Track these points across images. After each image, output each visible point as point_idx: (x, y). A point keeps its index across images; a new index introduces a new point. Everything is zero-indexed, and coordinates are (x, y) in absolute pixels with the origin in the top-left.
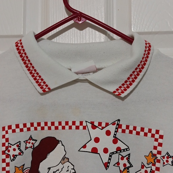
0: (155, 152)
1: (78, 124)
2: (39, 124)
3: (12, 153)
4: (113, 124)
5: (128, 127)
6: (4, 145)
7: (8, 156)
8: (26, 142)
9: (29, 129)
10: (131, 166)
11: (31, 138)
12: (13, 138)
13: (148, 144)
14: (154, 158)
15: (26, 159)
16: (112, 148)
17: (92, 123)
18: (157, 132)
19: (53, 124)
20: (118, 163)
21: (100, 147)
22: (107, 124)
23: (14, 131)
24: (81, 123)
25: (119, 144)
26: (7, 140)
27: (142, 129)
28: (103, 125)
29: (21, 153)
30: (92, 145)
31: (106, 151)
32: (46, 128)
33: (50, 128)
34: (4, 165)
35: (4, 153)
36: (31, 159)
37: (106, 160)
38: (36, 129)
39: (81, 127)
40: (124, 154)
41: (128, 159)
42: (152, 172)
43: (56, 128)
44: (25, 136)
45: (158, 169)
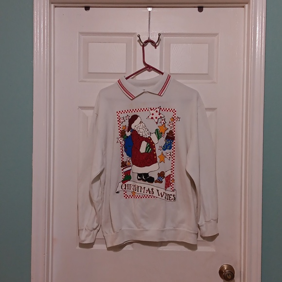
0: (173, 117)
1: (145, 109)
3: (121, 121)
4: (158, 108)
5: (164, 109)
6: (118, 118)
7: (120, 122)
8: (126, 117)
9: (127, 112)
10: (166, 123)
11: (128, 116)
12: (122, 116)
13: (171, 114)
14: (173, 119)
15: (127, 123)
16: (159, 117)
17: (151, 108)
18: (174, 110)
20: (161, 122)
21: (154, 117)
22: (156, 108)
23: (121, 113)
24: (147, 109)
25: (161, 115)
26: (119, 116)
27: (169, 109)
29: (124, 121)
30: (151, 116)
31: (156, 118)
32: (133, 111)
33: (135, 112)
34: (119, 125)
35: (118, 121)
37: (156, 121)
40: (163, 119)
42: (173, 124)
43: (137, 111)
44: (125, 115)
45: (175, 123)
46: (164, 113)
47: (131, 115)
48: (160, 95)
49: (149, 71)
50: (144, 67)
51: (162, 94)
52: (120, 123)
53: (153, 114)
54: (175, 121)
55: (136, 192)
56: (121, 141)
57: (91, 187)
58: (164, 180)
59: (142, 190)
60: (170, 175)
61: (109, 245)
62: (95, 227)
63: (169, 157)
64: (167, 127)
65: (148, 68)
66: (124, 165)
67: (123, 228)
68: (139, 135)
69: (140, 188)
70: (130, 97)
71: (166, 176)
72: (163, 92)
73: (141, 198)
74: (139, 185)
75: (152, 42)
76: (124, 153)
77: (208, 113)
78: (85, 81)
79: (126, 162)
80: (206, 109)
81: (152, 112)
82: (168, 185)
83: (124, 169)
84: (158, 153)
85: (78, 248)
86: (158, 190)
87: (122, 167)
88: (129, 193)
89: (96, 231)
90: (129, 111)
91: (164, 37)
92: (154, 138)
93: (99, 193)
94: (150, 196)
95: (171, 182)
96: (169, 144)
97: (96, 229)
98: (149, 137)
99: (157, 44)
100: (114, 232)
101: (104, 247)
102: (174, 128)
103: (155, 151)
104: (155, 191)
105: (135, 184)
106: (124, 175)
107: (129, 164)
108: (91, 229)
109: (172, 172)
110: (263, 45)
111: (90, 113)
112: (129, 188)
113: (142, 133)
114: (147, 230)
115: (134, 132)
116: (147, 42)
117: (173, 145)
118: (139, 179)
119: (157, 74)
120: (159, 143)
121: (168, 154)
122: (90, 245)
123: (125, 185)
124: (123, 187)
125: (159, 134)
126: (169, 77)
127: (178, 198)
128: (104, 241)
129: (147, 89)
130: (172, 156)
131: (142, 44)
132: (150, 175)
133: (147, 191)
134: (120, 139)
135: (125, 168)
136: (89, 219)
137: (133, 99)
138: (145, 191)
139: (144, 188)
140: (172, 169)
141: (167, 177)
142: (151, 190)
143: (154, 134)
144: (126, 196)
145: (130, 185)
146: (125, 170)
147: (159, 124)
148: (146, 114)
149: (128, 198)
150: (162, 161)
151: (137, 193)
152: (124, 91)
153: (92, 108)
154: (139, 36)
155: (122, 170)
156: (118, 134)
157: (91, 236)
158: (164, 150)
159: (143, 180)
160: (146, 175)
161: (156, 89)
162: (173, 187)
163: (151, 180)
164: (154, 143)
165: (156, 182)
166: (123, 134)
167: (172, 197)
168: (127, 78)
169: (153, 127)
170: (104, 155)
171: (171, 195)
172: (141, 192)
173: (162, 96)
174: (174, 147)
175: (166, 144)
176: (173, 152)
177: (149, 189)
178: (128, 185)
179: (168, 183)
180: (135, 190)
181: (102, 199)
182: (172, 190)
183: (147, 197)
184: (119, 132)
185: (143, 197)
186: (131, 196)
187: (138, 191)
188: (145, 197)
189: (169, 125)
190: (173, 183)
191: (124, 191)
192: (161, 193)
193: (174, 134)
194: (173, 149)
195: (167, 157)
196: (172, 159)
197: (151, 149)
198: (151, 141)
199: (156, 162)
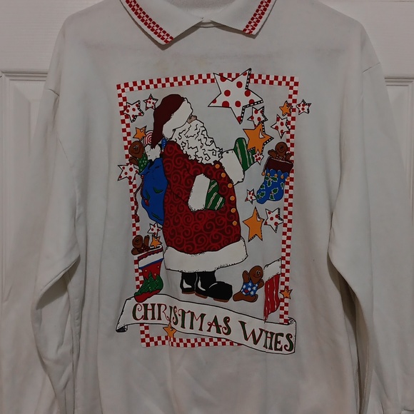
0: (290, 101)
1: (204, 77)
2: (159, 81)
3: (131, 113)
4: (244, 74)
5: (260, 76)
6: (121, 104)
7: (127, 116)
8: (146, 101)
9: (148, 87)
10: (266, 120)
11: (151, 97)
12: (132, 97)
13: (282, 93)
14: (289, 108)
15: (148, 121)
16: (245, 101)
17: (221, 75)
18: (292, 79)
19: (176, 79)
20: (252, 117)
21: (231, 100)
22: (238, 75)
23: (132, 89)
24: (208, 76)
25: (252, 96)
26: (125, 99)
27: (276, 78)
28: (233, 76)
29: (141, 113)
30: (222, 98)
31: (238, 104)
32: (168, 84)
33: (172, 85)
34: (124, 126)
35: (122, 113)
36: (152, 120)
37: (238, 114)
38: (156, 86)
39: (209, 81)
40: (258, 107)
41: (262, 112)
42: (288, 123)
43: (180, 84)
44: (143, 95)
45: (293, 119)
46: (260, 90)
47: (161, 94)
48: (250, 35)
51: (257, 28)
52: (127, 121)
53: (227, 93)
54: (293, 114)
55: (178, 327)
56: (132, 174)
57: (38, 319)
58: (261, 292)
59: (197, 324)
60: (277, 277)
63: (276, 224)
64: (270, 131)
66: (141, 246)
68: (187, 156)
69: (188, 316)
70: (159, 40)
71: (266, 278)
72: (260, 25)
73: (193, 345)
74: (186, 307)
76: (142, 212)
77: (393, 92)
79: (147, 237)
80: (390, 79)
81: (225, 86)
82: (271, 305)
83: (140, 258)
84: (244, 209)
86: (243, 324)
87: (134, 252)
88: (155, 331)
90: (155, 82)
92: (232, 165)
93: (63, 334)
94: (219, 339)
95: (281, 296)
96: (274, 185)
98: (215, 162)
102: (292, 136)
103: (234, 204)
104: (234, 324)
105: (175, 303)
106: (141, 278)
107: (156, 244)
109: (283, 266)
111: (35, 90)
112: (156, 316)
113: (195, 149)
115: (172, 150)
117: (287, 187)
118: (185, 291)
120: (247, 180)
121: (273, 215)
123: (146, 306)
124: (140, 314)
125: (245, 153)
127: (301, 342)
129: (210, 15)
130: (285, 220)
132: (219, 277)
133: (211, 325)
134: (127, 169)
135: (145, 256)
137: (168, 44)
138: (206, 327)
139: (202, 316)
140: (283, 258)
141: (270, 281)
142: (221, 322)
143: (232, 154)
144: (148, 341)
145: (159, 305)
146: (143, 263)
147: (247, 124)
148: (208, 91)
149: (152, 344)
150: (256, 234)
151: (181, 332)
153: (40, 75)
155: (136, 262)
156: (121, 154)
158: (261, 201)
159: (199, 293)
160: (208, 277)
162: (286, 313)
163: (221, 292)
164: (231, 181)
165: (238, 297)
166: (136, 153)
167: (284, 341)
169: (228, 130)
170: (79, 217)
171: (282, 335)
172: (192, 327)
173: (254, 37)
174: (291, 192)
175: (265, 183)
176: (286, 209)
177: (216, 320)
178: (153, 305)
179: (272, 299)
180: (176, 323)
181: (76, 351)
182: (282, 321)
183: (211, 344)
184: (126, 148)
185: (200, 344)
186: (163, 338)
187: (183, 326)
188: (203, 344)
189: (277, 128)
190: (286, 300)
191: (142, 324)
192: (253, 332)
193: (292, 154)
194: (286, 200)
195: (269, 222)
196: (285, 229)
197: (221, 199)
198: (223, 175)
199: (237, 237)
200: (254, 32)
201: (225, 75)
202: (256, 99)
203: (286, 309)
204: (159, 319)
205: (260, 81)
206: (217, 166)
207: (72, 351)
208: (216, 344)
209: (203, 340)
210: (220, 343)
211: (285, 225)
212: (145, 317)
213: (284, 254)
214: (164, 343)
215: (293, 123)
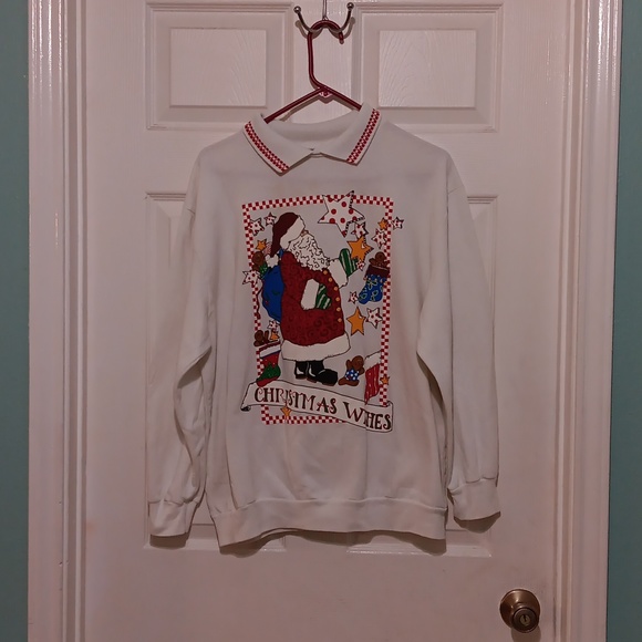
0: (386, 218)
1: (315, 198)
2: (277, 201)
3: (254, 229)
4: (348, 195)
6: (245, 221)
7: (251, 231)
8: (266, 218)
9: (268, 207)
10: (367, 233)
11: (270, 215)
12: (254, 215)
14: (385, 224)
15: (268, 234)
16: (349, 218)
17: (328, 196)
18: (388, 200)
19: (291, 200)
20: (355, 231)
21: (337, 218)
22: (342, 197)
23: (254, 209)
24: (318, 197)
25: (355, 214)
26: (249, 217)
27: (375, 199)
28: (339, 197)
29: (262, 229)
30: (329, 216)
31: (343, 221)
32: (284, 204)
33: (288, 205)
34: (248, 239)
35: (246, 228)
36: (272, 234)
37: (343, 229)
38: (274, 206)
39: (318, 201)
40: (360, 223)
41: (364, 227)
42: (385, 236)
43: (295, 204)
44: (264, 213)
45: (389, 233)
46: (361, 209)
47: (278, 212)
48: (352, 163)
49: (326, 101)
50: (312, 89)
51: (358, 158)
52: (251, 235)
53: (334, 212)
54: (389, 229)
55: (293, 407)
56: (254, 279)
57: (178, 397)
58: (362, 378)
59: (308, 404)
60: (377, 366)
61: (226, 542)
62: (189, 496)
63: (376, 321)
64: (370, 243)
65: (322, 92)
66: (261, 339)
67: (261, 499)
68: (300, 264)
69: (301, 398)
70: (277, 169)
71: (367, 366)
72: (360, 155)
73: (305, 422)
74: (299, 390)
75: (332, 26)
76: (263, 311)
77: (475, 209)
78: (164, 128)
79: (267, 332)
80: (473, 199)
81: (332, 205)
82: (371, 390)
83: (261, 350)
84: (348, 308)
85: (148, 546)
86: (346, 404)
87: (256, 344)
88: (274, 411)
89: (192, 505)
90: (274, 202)
91: (364, 14)
92: (337, 272)
93: (198, 410)
94: (327, 417)
95: (381, 383)
96: (375, 288)
97: (191, 500)
98: (324, 269)
99: (344, 32)
100: (237, 508)
101: (212, 545)
102: (388, 247)
103: (339, 304)
104: (339, 405)
105: (290, 387)
106: (262, 366)
107: (274, 337)
108: (179, 500)
109: (383, 357)
110: (615, 31)
111: (175, 209)
112: (275, 399)
113: (307, 258)
114: (318, 504)
115: (287, 258)
116: (319, 26)
117: (385, 290)
118: (298, 377)
119: (345, 110)
120: (350, 285)
121: (374, 313)
122: (178, 541)
123: (266, 390)
124: (260, 397)
125: (349, 261)
126: (375, 116)
127: (397, 422)
128: (212, 528)
129: (319, 147)
130: (383, 318)
131: (307, 32)
132: (327, 365)
133: (320, 405)
134: (250, 275)
135: (265, 348)
136: (174, 477)
137: (284, 172)
138: (315, 407)
139: (313, 397)
140: (382, 350)
141: (371, 370)
142: (328, 403)
143: (338, 262)
144: (268, 419)
145: (277, 390)
146: (264, 353)
147: (350, 237)
148: (319, 209)
149: (271, 422)
150: (359, 330)
151: (295, 411)
152: (260, 153)
153: (180, 196)
154: (298, 11)
155: (258, 353)
156: (246, 263)
157: (179, 518)
158: (364, 302)
159: (310, 378)
160: (317, 365)
161: (341, 146)
162: (385, 397)
163: (329, 378)
164: (337, 285)
165: (343, 382)
166: (257, 261)
167: (383, 421)
168: (268, 120)
169: (334, 243)
170: (211, 314)
171: (381, 416)
172: (304, 407)
173: (356, 165)
174: (388, 294)
175: (366, 286)
176: (384, 308)
177: (324, 401)
178: (272, 390)
179: (373, 385)
180: (291, 404)
181: (208, 427)
182: (381, 403)
183: (320, 421)
184: (249, 257)
185: (311, 422)
186: (281, 418)
187: (297, 406)
188: (314, 421)
189: (376, 240)
190: (385, 386)
191: (262, 405)
192: (355, 411)
193: (389, 262)
194: (385, 301)
195: (370, 319)
196: (384, 326)
197: (328, 300)
198: (330, 280)
199: (342, 332)
200: (356, 162)
201: (332, 197)
202: (359, 216)
203: (385, 393)
204: (277, 401)
205: (361, 201)
206: (325, 272)
207: (205, 426)
208: (324, 421)
209: (313, 418)
210: (327, 421)
211: (384, 322)
212: (265, 400)
213: (383, 347)
214: (281, 421)
215: (389, 236)
